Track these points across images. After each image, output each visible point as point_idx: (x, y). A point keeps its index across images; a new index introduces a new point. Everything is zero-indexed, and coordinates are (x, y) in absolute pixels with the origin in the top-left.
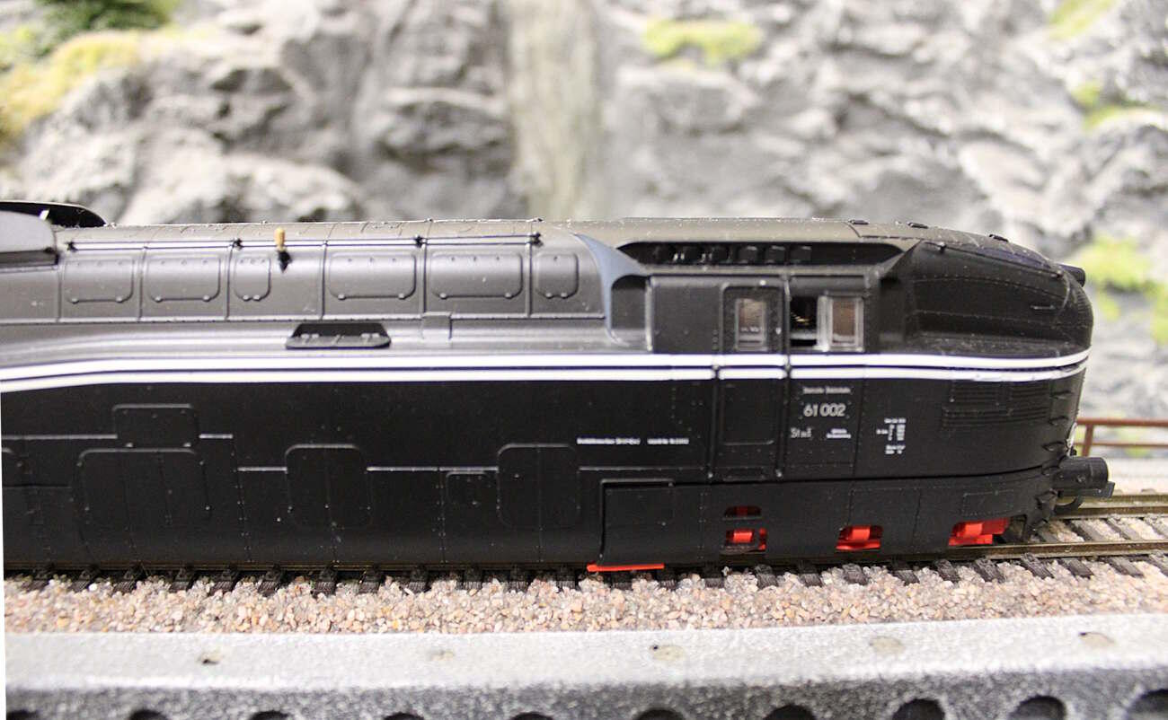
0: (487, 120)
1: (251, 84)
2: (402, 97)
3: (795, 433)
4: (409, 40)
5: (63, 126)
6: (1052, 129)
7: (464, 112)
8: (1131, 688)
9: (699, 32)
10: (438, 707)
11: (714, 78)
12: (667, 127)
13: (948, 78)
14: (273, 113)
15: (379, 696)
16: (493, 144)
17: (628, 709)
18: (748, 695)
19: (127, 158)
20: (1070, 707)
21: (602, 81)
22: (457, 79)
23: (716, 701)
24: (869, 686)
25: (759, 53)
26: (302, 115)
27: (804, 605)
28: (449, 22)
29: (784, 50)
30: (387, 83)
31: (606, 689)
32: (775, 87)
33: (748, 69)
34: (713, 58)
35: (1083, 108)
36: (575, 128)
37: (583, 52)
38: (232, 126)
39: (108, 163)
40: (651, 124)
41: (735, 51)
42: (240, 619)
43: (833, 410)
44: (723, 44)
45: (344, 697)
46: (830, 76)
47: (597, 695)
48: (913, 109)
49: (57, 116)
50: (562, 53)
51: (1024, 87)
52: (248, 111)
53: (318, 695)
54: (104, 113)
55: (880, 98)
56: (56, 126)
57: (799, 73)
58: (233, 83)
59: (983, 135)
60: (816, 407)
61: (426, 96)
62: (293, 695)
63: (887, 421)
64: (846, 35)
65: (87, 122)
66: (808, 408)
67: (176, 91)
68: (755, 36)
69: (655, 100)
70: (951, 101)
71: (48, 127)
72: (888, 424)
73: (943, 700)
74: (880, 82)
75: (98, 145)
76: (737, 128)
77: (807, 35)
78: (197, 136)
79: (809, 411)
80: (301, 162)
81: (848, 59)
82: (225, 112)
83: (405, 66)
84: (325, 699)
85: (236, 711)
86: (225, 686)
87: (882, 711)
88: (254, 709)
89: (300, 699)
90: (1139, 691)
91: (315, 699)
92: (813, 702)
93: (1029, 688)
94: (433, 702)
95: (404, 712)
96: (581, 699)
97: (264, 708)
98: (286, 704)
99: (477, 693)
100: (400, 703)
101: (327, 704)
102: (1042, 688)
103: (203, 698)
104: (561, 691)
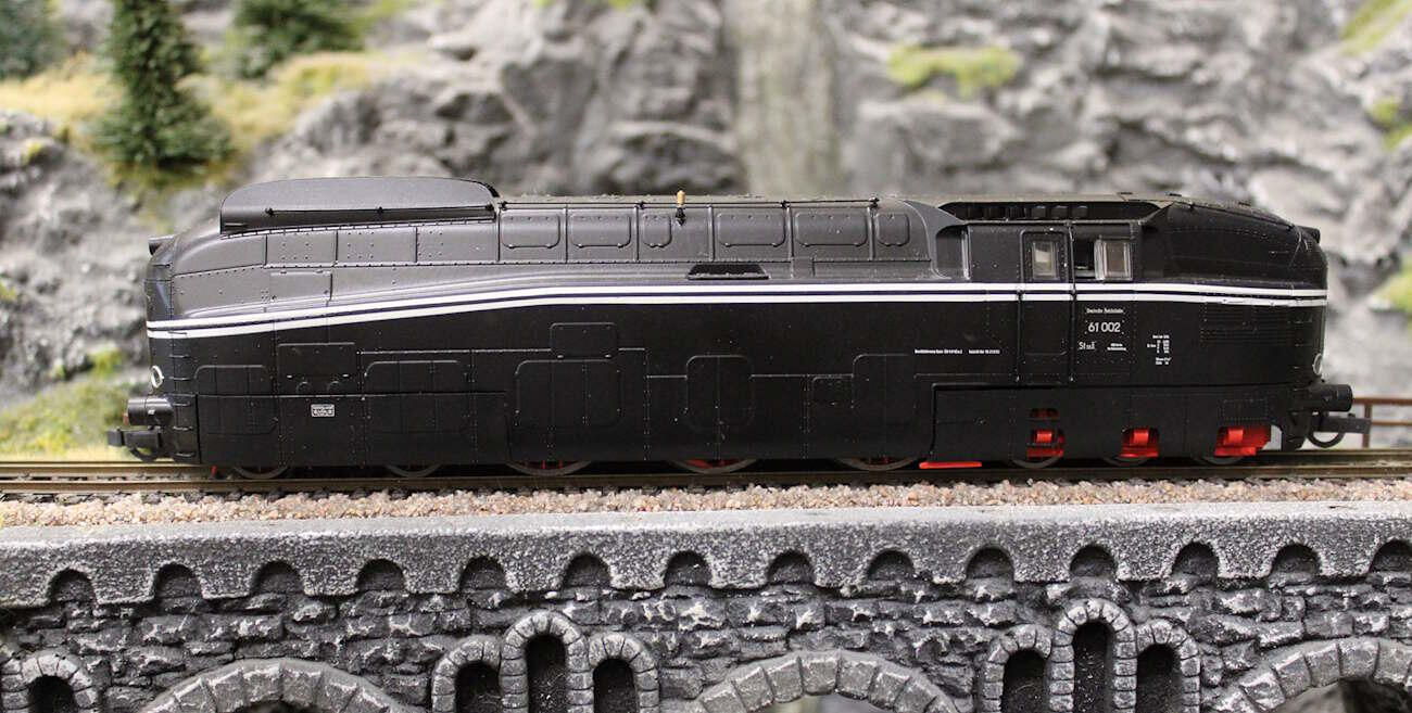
1: (473, 112)
2: (632, 129)
3: (1082, 346)
4: (636, 69)
5: (296, 146)
6: (1350, 150)
7: (696, 145)
8: (1370, 539)
9: (949, 59)
10: (820, 544)
11: (973, 110)
12: (916, 165)
13: (1231, 102)
14: (496, 142)
15: (776, 533)
17: (966, 545)
18: (1059, 534)
20: (1322, 556)
21: (840, 117)
22: (686, 111)
23: (1036, 538)
24: (1153, 528)
25: (1019, 81)
26: (521, 148)
28: (677, 49)
29: (1047, 77)
30: (612, 115)
31: (950, 527)
32: (1037, 117)
33: (1006, 99)
34: (966, 88)
35: (1382, 127)
36: (810, 168)
37: (818, 83)
38: (457, 154)
40: (899, 159)
41: (991, 79)
43: (1111, 327)
44: (977, 73)
45: (749, 536)
46: (1098, 103)
47: (943, 532)
48: (1194, 136)
49: (289, 138)
50: (795, 85)
51: (1316, 107)
52: (472, 140)
53: (727, 535)
54: (336, 135)
55: (1156, 125)
56: (287, 146)
57: (1064, 100)
58: (452, 112)
59: (1275, 161)
60: (1097, 324)
61: (656, 128)
62: (707, 534)
63: (1154, 337)
64: (1115, 58)
65: (318, 143)
66: (1091, 325)
67: (403, 116)
68: (1014, 62)
69: (902, 133)
71: (278, 148)
72: (1156, 340)
73: (1214, 542)
74: (1156, 108)
75: (332, 166)
76: (995, 165)
77: (1071, 60)
78: (427, 162)
79: (1092, 328)
81: (1119, 84)
82: (450, 139)
83: (632, 98)
84: (732, 538)
85: (659, 552)
86: (653, 528)
87: (1166, 551)
88: (674, 550)
89: (712, 539)
90: (1377, 540)
91: (724, 539)
92: (1111, 542)
93: (1284, 534)
94: (816, 540)
95: (793, 548)
96: (930, 536)
97: (682, 549)
98: (701, 543)
99: (851, 530)
100: (791, 542)
101: (733, 543)
102: (1294, 535)
103: (635, 541)
104: (916, 527)
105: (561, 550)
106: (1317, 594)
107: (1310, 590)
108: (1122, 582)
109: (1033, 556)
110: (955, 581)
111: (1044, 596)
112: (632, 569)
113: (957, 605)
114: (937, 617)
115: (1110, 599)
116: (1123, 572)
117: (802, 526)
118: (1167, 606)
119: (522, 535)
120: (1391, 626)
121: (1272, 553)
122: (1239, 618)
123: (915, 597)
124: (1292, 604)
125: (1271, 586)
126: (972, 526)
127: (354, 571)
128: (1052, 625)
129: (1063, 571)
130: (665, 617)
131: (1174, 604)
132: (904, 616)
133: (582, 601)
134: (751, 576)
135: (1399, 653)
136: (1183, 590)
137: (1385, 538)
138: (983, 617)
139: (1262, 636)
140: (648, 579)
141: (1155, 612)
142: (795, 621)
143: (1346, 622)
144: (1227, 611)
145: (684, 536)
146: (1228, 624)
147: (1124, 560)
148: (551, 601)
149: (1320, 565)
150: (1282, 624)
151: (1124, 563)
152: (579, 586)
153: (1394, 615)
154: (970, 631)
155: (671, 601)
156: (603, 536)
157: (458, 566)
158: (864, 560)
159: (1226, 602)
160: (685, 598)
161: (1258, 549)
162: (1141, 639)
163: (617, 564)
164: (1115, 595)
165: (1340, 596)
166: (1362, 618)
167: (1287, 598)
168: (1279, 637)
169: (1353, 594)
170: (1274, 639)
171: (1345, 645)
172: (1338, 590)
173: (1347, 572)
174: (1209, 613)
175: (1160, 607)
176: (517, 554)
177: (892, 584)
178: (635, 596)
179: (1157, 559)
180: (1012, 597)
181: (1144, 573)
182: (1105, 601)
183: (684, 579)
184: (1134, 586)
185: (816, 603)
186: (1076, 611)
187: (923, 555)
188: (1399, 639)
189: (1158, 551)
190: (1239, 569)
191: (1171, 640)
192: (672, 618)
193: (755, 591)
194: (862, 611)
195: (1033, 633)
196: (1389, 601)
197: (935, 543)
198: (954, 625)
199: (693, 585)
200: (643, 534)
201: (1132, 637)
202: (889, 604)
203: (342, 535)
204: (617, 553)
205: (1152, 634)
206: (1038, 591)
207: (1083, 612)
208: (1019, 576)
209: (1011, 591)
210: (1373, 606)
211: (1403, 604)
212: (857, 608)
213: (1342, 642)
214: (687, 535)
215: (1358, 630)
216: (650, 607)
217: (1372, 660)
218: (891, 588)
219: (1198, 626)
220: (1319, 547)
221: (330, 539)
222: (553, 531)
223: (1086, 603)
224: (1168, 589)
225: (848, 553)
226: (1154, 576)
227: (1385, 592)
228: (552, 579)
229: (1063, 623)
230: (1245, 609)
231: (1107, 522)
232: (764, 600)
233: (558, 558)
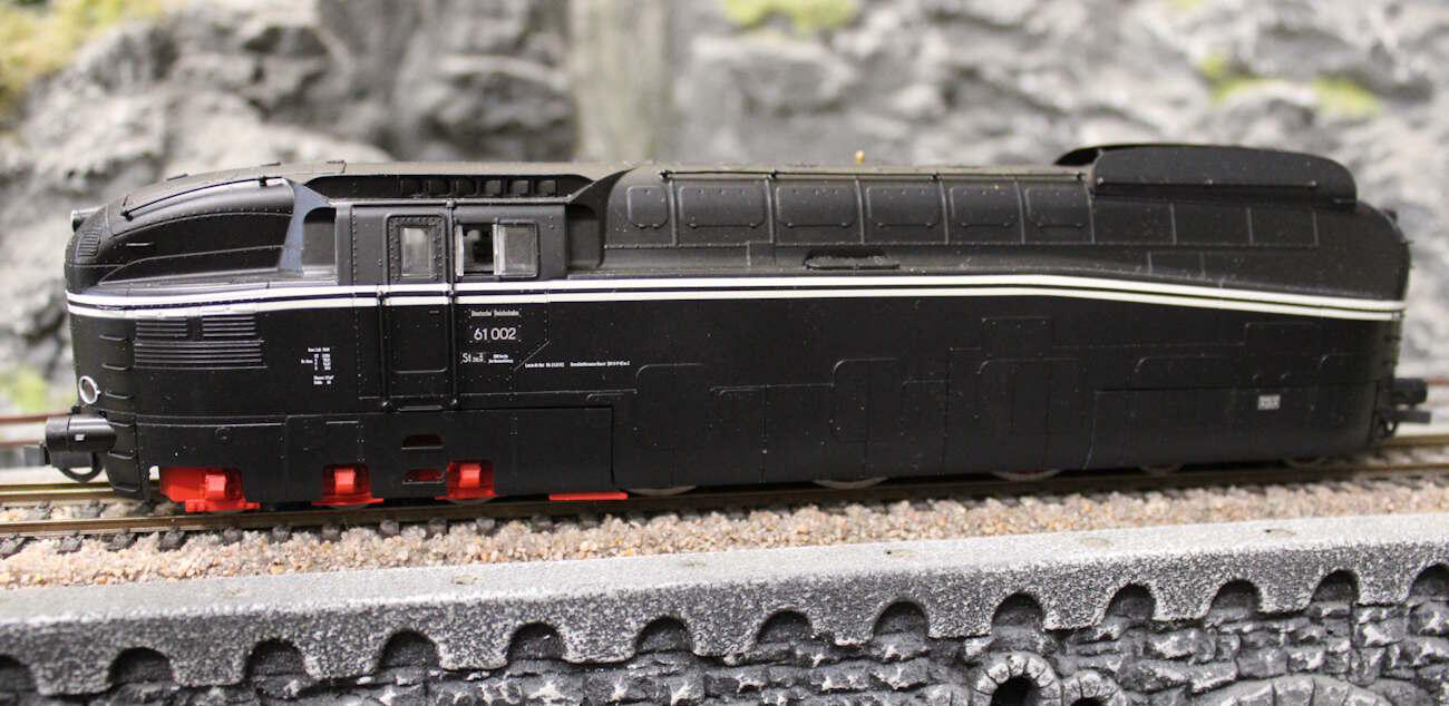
0: (550, 95)
1: (287, 44)
2: (458, 65)
5: (78, 84)
6: (1179, 103)
7: (527, 85)
8: (1314, 571)
10: (701, 606)
11: (805, 50)
12: (752, 106)
13: (1065, 50)
14: (310, 79)
15: (648, 596)
16: (558, 123)
17: (876, 601)
18: (983, 582)
19: (158, 123)
20: (1264, 591)
21: (674, 54)
22: (516, 47)
23: (956, 588)
24: (1088, 569)
25: (855, 23)
26: (339, 84)
27: (1012, 521)
29: (884, 19)
30: (439, 48)
31: (857, 580)
32: (873, 62)
33: (844, 40)
34: (803, 27)
35: (1211, 81)
36: (643, 108)
37: (652, 21)
38: (267, 91)
39: (136, 129)
40: (734, 104)
41: (828, 20)
42: (468, 557)
44: (815, 13)
45: (613, 600)
46: (936, 49)
47: (848, 587)
48: (1029, 84)
49: (69, 74)
50: (628, 20)
51: (1147, 60)
52: (284, 76)
53: (586, 601)
54: (126, 71)
55: (993, 72)
56: (68, 85)
57: (901, 43)
58: (265, 44)
59: (1104, 112)
61: (484, 65)
62: (561, 602)
64: (954, 3)
65: (104, 80)
67: (205, 48)
68: (852, 2)
69: (740, 76)
70: (1070, 77)
71: (56, 86)
73: (1153, 584)
74: (993, 56)
75: (121, 109)
76: (834, 107)
77: (909, 4)
78: (232, 102)
80: (341, 138)
81: (956, 30)
82: (258, 76)
83: (459, 31)
84: (592, 605)
85: (500, 625)
86: (492, 597)
87: (1100, 596)
88: (519, 622)
89: (567, 608)
90: (1321, 572)
91: (583, 606)
92: (1040, 589)
93: (1227, 570)
94: (696, 603)
95: (668, 614)
96: (833, 593)
97: (530, 621)
98: (553, 612)
99: (738, 590)
100: (665, 607)
101: (593, 611)
102: (1238, 571)
103: (469, 613)
104: (816, 583)
105: (375, 628)
106: (1254, 631)
107: (1247, 628)
108: (1049, 632)
109: (952, 609)
110: (861, 642)
111: (962, 651)
112: (466, 647)
113: (862, 667)
114: (838, 683)
115: (1035, 651)
116: (1051, 621)
117: (679, 587)
118: (1096, 654)
119: (323, 611)
120: (1326, 662)
121: (1213, 591)
122: (1171, 662)
123: (812, 661)
124: (1227, 644)
125: (1207, 626)
126: (883, 579)
127: (104, 663)
128: (969, 683)
129: (985, 624)
130: (508, 700)
131: (1104, 652)
132: (798, 682)
133: (405, 685)
134: (616, 649)
135: (1334, 690)
136: (1115, 636)
137: (1330, 568)
138: (891, 681)
139: (1195, 681)
140: (486, 658)
141: (1082, 662)
142: (669, 697)
143: (1280, 660)
144: (1159, 656)
145: (530, 606)
146: (1161, 670)
147: (1054, 608)
148: (365, 686)
149: (1260, 601)
150: (1215, 666)
151: (1053, 612)
152: (398, 666)
153: (1330, 649)
154: (876, 696)
155: (515, 681)
156: (427, 609)
157: (242, 652)
158: (755, 623)
159: (1159, 646)
160: (533, 675)
161: (1199, 588)
162: (1068, 695)
163: (447, 641)
164: (1040, 647)
165: (1276, 632)
166: (1297, 654)
167: (1222, 637)
168: (1213, 681)
169: (1291, 628)
170: (1208, 684)
171: (1281, 686)
172: (1276, 626)
173: (1288, 607)
174: (1140, 658)
175: (1088, 655)
176: (318, 635)
177: (785, 647)
178: (471, 677)
179: (1090, 606)
180: (925, 654)
181: (1075, 621)
182: (1029, 654)
183: (532, 652)
184: (1061, 635)
185: (695, 674)
186: (998, 669)
187: (825, 614)
188: (1333, 675)
189: (1092, 596)
190: (1177, 611)
191: (1100, 693)
192: (517, 701)
193: (621, 665)
194: (749, 682)
195: (948, 695)
196: (1326, 634)
197: (840, 600)
198: (857, 691)
199: (543, 659)
200: (480, 604)
201: (1059, 693)
202: (781, 669)
203: (85, 620)
204: (447, 629)
205: (1081, 688)
206: (955, 647)
207: (1005, 669)
208: (934, 632)
209: (924, 648)
210: (1310, 641)
211: (1340, 637)
212: (743, 677)
213: (1277, 682)
214: (535, 603)
215: (1292, 667)
216: (490, 689)
217: (1307, 700)
218: (785, 652)
219: (1128, 674)
220: (1261, 582)
221: (69, 625)
222: (364, 605)
223: (1009, 657)
224: (1099, 635)
225: (735, 616)
226: (1086, 625)
227: (1322, 625)
228: (364, 663)
229: (983, 683)
230: (1178, 653)
231: (1037, 567)
232: (631, 674)
233: (371, 638)
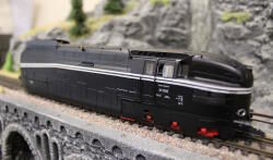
0: (183, 35)
1: (133, 25)
2: (163, 29)
3: (157, 95)
4: (167, 17)
7: (178, 33)
9: (235, 15)
11: (240, 26)
12: (226, 38)
16: (183, 40)
19: (106, 38)
21: (213, 28)
22: (176, 25)
25: (251, 19)
26: (143, 32)
28: (177, 13)
29: (257, 18)
30: (161, 26)
32: (253, 29)
33: (248, 24)
34: (239, 21)
36: (206, 38)
37: (209, 20)
39: (103, 38)
40: (222, 37)
41: (245, 19)
43: (166, 91)
44: (241, 18)
46: (269, 24)
49: (98, 30)
50: (204, 20)
52: (132, 30)
54: (105, 29)
57: (261, 24)
60: (161, 89)
61: (168, 29)
63: (179, 96)
68: (250, 15)
69: (223, 31)
71: (96, 32)
75: (102, 35)
77: (264, 14)
78: (120, 34)
82: (127, 30)
83: (165, 22)
91: (67, 125)
97: (62, 125)
112: (55, 126)
113: (112, 157)
123: (103, 151)
142: (81, 148)
157: (34, 117)
158: (92, 140)
160: (64, 135)
176: (40, 117)
192: (62, 139)
193: (74, 138)
204: (53, 123)
212: (92, 149)
228: (46, 124)
233: (45, 120)
